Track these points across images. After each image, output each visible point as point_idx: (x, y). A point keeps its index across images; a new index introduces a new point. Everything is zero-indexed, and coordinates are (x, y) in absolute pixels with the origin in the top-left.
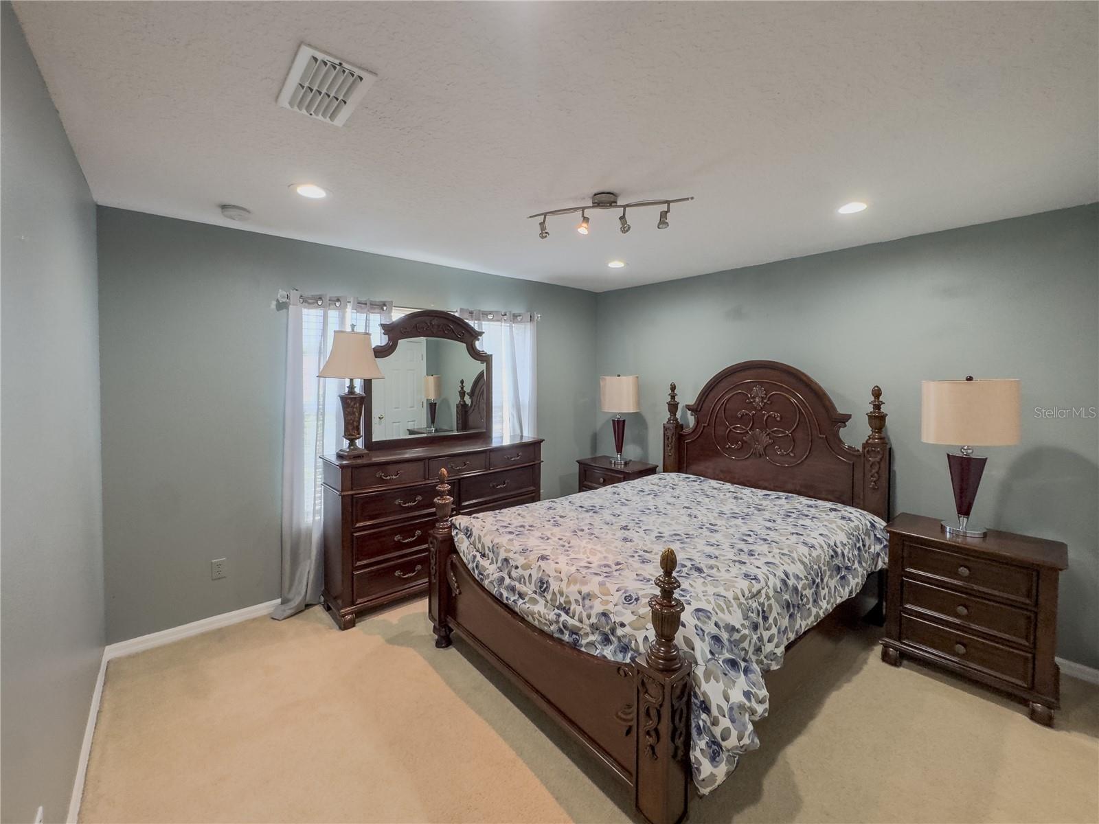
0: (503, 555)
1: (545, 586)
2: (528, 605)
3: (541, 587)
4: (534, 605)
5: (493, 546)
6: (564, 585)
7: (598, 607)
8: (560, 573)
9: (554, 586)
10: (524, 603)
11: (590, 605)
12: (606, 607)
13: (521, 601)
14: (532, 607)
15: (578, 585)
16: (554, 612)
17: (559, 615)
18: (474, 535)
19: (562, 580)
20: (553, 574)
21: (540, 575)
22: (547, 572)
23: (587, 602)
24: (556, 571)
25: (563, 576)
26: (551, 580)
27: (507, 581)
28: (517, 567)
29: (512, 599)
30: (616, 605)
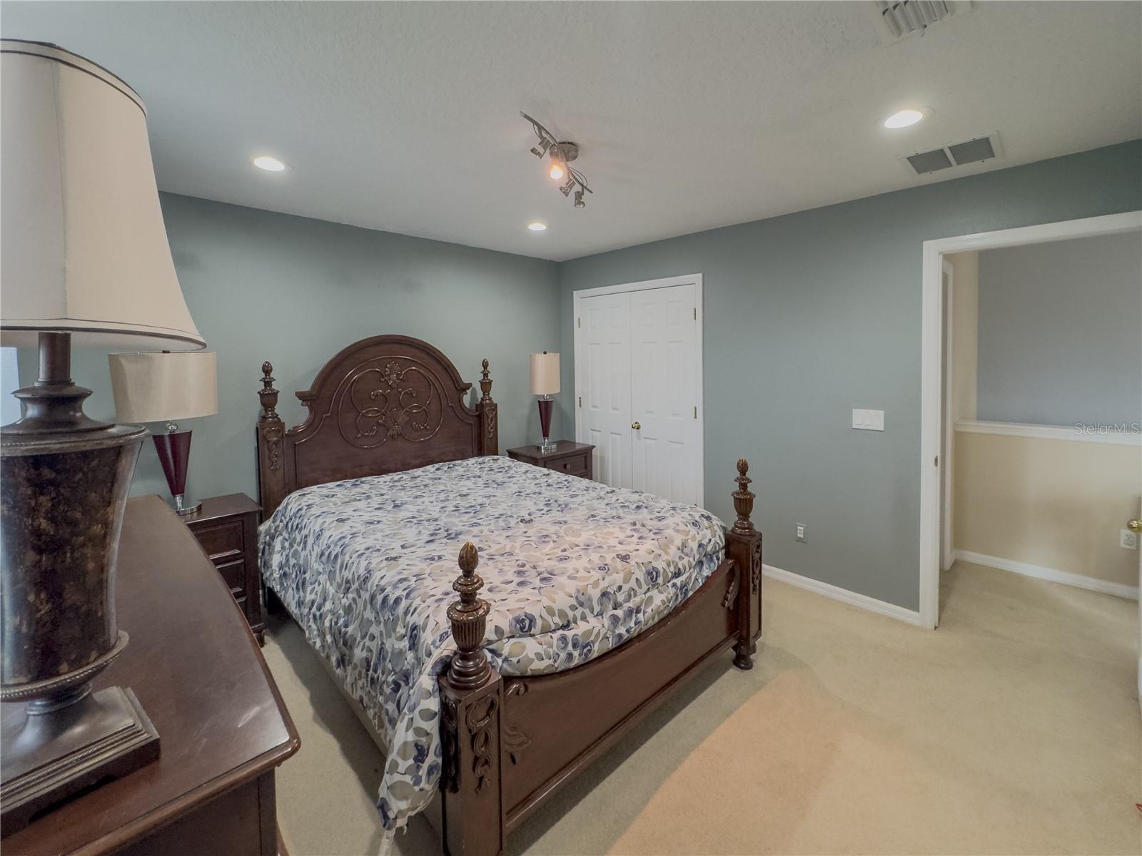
0: (595, 594)
1: (654, 573)
2: (649, 610)
3: (652, 579)
4: (652, 603)
5: (577, 598)
6: (665, 557)
7: (695, 546)
8: (653, 552)
9: (660, 565)
10: (644, 612)
11: (689, 549)
12: (697, 540)
13: (640, 616)
14: (653, 606)
15: (671, 546)
16: (670, 588)
17: (674, 585)
18: (537, 617)
19: (660, 555)
20: (650, 558)
21: (644, 570)
22: (645, 561)
23: (685, 550)
24: (650, 554)
25: (658, 551)
26: (655, 564)
27: (620, 613)
28: (620, 588)
29: (632, 624)
30: (698, 534)
